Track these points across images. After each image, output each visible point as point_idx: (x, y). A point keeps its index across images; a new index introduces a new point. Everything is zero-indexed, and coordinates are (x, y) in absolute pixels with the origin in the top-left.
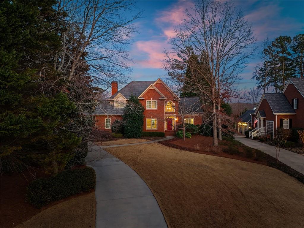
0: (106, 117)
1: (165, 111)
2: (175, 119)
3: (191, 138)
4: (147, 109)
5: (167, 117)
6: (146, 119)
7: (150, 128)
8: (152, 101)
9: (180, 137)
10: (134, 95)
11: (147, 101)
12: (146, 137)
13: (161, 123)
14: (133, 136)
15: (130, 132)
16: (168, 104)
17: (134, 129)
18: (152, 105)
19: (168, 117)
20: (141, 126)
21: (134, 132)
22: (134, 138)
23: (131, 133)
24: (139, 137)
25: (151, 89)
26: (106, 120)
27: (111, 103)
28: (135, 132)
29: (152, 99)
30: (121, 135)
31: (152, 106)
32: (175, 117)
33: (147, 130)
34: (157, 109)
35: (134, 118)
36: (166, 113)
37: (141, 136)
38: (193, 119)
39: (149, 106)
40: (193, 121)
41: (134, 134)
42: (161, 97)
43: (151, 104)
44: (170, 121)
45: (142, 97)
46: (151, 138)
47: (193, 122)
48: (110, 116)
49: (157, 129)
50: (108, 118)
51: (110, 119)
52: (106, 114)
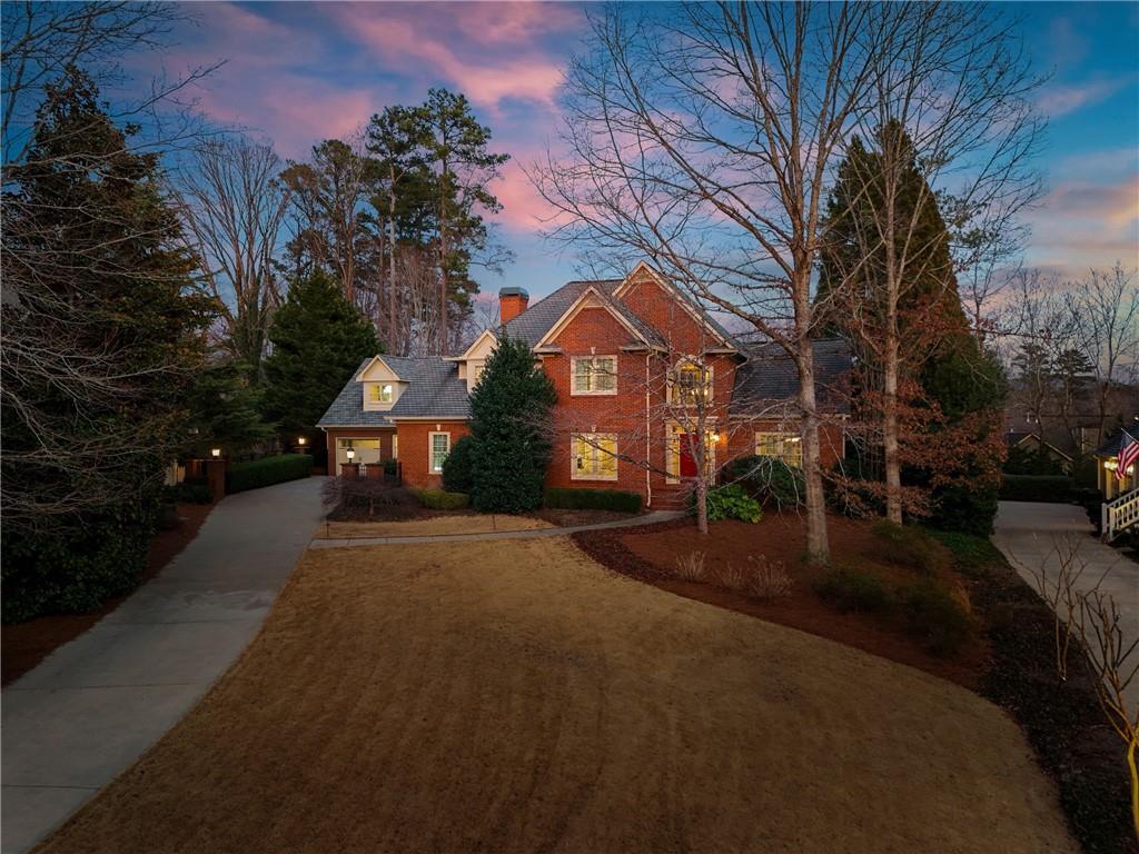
0: (431, 425)
2: (715, 437)
4: (574, 392)
5: (680, 430)
6: (572, 434)
8: (593, 359)
11: (573, 359)
18: (594, 374)
19: (684, 430)
25: (588, 310)
26: (435, 436)
27: (462, 373)
29: (593, 350)
30: (460, 497)
31: (593, 381)
32: (713, 426)
33: (577, 482)
34: (613, 392)
39: (582, 380)
42: (632, 342)
43: (590, 370)
45: (553, 344)
48: (446, 425)
49: (613, 477)
50: (439, 427)
51: (448, 434)
52: (430, 415)
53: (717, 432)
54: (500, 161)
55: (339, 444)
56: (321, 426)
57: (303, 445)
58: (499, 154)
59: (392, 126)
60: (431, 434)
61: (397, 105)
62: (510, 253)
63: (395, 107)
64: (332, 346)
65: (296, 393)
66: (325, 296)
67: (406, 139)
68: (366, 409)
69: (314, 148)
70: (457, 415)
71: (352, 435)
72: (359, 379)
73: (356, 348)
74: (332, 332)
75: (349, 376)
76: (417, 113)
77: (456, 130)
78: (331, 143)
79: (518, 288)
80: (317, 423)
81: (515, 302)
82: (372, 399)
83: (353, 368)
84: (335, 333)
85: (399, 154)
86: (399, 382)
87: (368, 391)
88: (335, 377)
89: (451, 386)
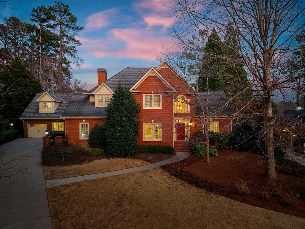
0: (81, 120)
1: (174, 112)
2: (190, 124)
3: (217, 156)
4: (145, 108)
5: (177, 121)
6: (144, 124)
7: (149, 138)
8: (153, 95)
9: (199, 155)
10: (123, 86)
11: (144, 95)
12: (143, 155)
13: (167, 132)
14: (120, 154)
15: (114, 147)
16: (179, 100)
17: (122, 142)
18: (153, 101)
19: (179, 121)
20: (135, 136)
21: (122, 147)
22: (122, 157)
23: (116, 149)
24: (131, 155)
25: (151, 76)
26: (82, 124)
27: (91, 100)
28: (124, 147)
29: (153, 92)
30: (100, 150)
31: (153, 104)
32: (189, 120)
33: (146, 142)
34: (161, 108)
35: (123, 124)
36: (176, 115)
37: (134, 153)
38: (216, 124)
39: (148, 103)
40: (216, 126)
41: (121, 151)
42: (169, 89)
43: (151, 99)
44: (181, 128)
45: (137, 89)
46: (150, 158)
47: (217, 129)
48: (87, 120)
49: (159, 140)
50: (84, 121)
51: (88, 124)
52: (81, 116)
53: (191, 122)
54: (81, 29)
55: (29, 125)
56: (21, 118)
57: (12, 126)
58: (81, 27)
59: (40, 12)
60: (80, 124)
61: (43, 6)
62: (82, 60)
63: (42, 6)
64: (24, 87)
65: (9, 106)
66: (20, 68)
67: (46, 18)
68: (40, 112)
69: (6, 19)
70: (92, 116)
71: (33, 122)
72: (38, 100)
73: (33, 89)
74: (24, 82)
75: (31, 100)
76: (51, 9)
77: (65, 17)
78: (12, 18)
79: (104, 69)
80: (19, 118)
81: (103, 74)
82: (43, 108)
83: (32, 97)
84: (25, 83)
85: (43, 23)
86: (55, 102)
87: (41, 105)
88: (25, 100)
89: (87, 104)
